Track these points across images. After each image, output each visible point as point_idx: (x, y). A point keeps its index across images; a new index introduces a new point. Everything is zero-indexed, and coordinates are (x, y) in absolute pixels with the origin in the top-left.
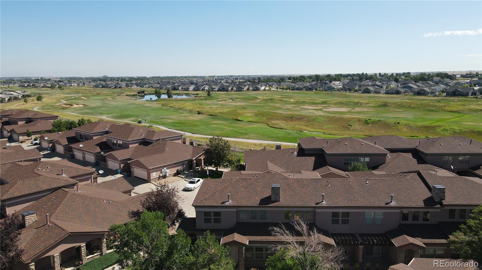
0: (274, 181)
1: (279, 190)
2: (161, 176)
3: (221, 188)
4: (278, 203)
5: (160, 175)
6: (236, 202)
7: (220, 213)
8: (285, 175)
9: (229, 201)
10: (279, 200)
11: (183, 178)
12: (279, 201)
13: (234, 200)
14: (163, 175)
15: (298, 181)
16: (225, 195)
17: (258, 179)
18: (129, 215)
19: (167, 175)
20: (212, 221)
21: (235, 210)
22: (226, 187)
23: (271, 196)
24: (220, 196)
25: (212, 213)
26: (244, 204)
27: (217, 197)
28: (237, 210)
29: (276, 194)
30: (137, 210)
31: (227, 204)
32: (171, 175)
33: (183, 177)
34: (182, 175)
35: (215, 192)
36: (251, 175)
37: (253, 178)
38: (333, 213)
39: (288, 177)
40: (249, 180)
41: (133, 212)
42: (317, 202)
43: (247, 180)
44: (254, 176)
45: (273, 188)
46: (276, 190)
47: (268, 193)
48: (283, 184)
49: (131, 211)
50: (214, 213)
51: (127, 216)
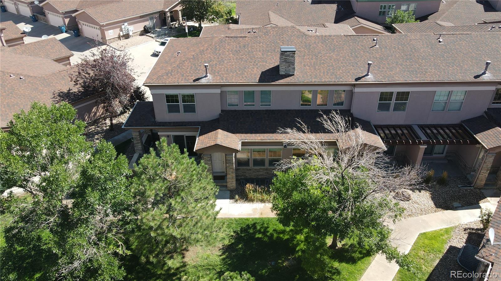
0: (283, 40)
1: (293, 57)
2: (121, 34)
3: (194, 54)
4: (291, 78)
5: (119, 34)
6: (218, 77)
7: (192, 96)
8: (302, 30)
9: (206, 76)
10: (293, 73)
11: (153, 38)
12: (294, 75)
13: (216, 74)
14: (124, 34)
15: (324, 39)
16: (200, 66)
17: (256, 37)
18: (54, 97)
19: (131, 34)
20: (181, 109)
21: (218, 91)
22: (202, 52)
23: (279, 66)
24: (191, 68)
25: (180, 97)
26: (234, 81)
27: (188, 68)
28: (221, 91)
29: (288, 62)
30: (68, 89)
31: (203, 81)
32: (137, 34)
33: (153, 36)
34: (153, 33)
35: (184, 61)
36: (244, 30)
37: (248, 35)
38: (382, 93)
39: (307, 33)
40: (241, 39)
41: (62, 92)
42: (358, 77)
43: (239, 38)
44: (250, 32)
45: (283, 53)
46: (288, 56)
47: (273, 61)
48: (300, 45)
49: (57, 91)
50: (184, 96)
51: (51, 100)
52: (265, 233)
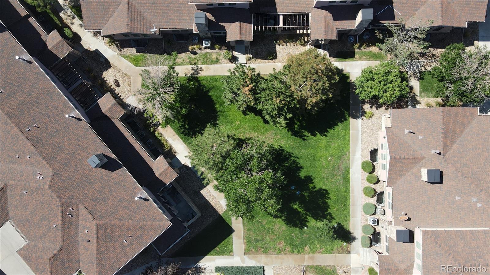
52: (183, 126)
